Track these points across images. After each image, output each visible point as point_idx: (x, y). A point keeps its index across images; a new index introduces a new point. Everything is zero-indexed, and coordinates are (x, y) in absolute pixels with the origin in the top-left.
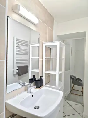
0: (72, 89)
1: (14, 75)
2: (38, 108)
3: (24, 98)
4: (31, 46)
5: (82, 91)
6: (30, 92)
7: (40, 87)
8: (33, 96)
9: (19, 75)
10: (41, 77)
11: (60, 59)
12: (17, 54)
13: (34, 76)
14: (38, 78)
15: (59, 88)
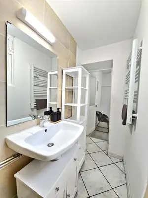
0: (97, 126)
1: (31, 109)
2: (53, 145)
3: (33, 133)
4: (49, 74)
5: (108, 128)
6: (44, 126)
7: (58, 120)
8: (46, 130)
9: (37, 109)
10: (58, 109)
11: (82, 89)
12: (34, 85)
13: (51, 108)
14: (55, 110)
15: (81, 123)
